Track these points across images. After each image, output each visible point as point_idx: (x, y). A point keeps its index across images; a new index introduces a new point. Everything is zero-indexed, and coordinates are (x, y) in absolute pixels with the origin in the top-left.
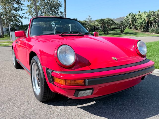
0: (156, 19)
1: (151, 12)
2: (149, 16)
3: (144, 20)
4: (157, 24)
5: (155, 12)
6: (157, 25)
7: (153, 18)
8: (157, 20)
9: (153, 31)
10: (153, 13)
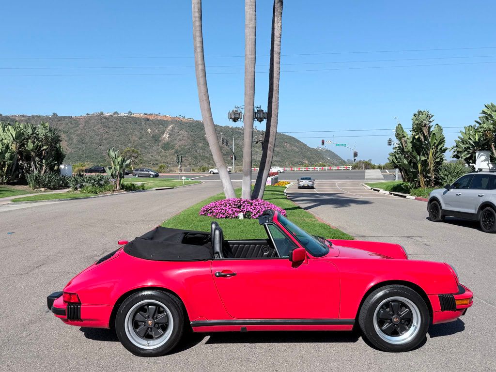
0: (41, 147)
1: (25, 128)
2: (20, 138)
3: (7, 147)
4: (46, 161)
5: (35, 128)
6: (47, 165)
7: (34, 144)
8: (43, 152)
9: (39, 183)
10: (30, 131)
